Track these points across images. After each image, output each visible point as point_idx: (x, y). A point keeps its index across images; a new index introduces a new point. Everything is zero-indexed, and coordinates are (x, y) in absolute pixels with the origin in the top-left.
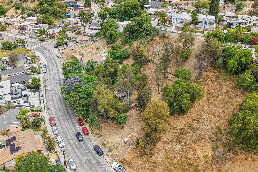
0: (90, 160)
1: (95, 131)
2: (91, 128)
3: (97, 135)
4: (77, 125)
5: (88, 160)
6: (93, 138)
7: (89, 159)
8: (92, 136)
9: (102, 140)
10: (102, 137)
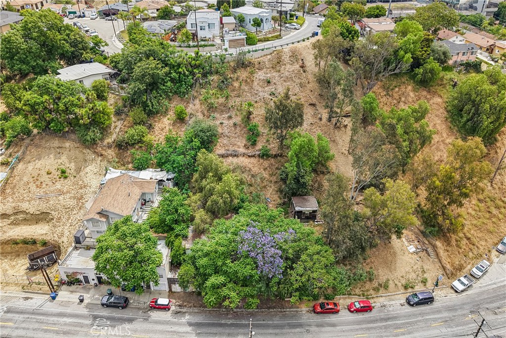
0: (444, 320)
1: (368, 290)
2: (356, 295)
3: (378, 290)
4: (333, 318)
5: (443, 322)
6: (381, 300)
7: (440, 321)
8: (375, 300)
9: (396, 285)
10: (391, 282)
